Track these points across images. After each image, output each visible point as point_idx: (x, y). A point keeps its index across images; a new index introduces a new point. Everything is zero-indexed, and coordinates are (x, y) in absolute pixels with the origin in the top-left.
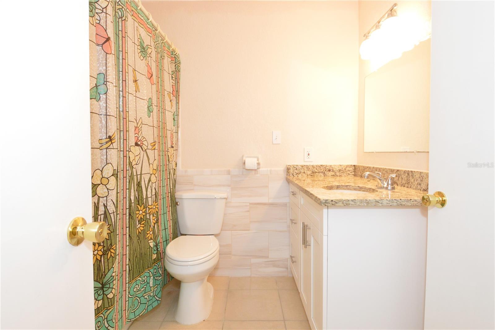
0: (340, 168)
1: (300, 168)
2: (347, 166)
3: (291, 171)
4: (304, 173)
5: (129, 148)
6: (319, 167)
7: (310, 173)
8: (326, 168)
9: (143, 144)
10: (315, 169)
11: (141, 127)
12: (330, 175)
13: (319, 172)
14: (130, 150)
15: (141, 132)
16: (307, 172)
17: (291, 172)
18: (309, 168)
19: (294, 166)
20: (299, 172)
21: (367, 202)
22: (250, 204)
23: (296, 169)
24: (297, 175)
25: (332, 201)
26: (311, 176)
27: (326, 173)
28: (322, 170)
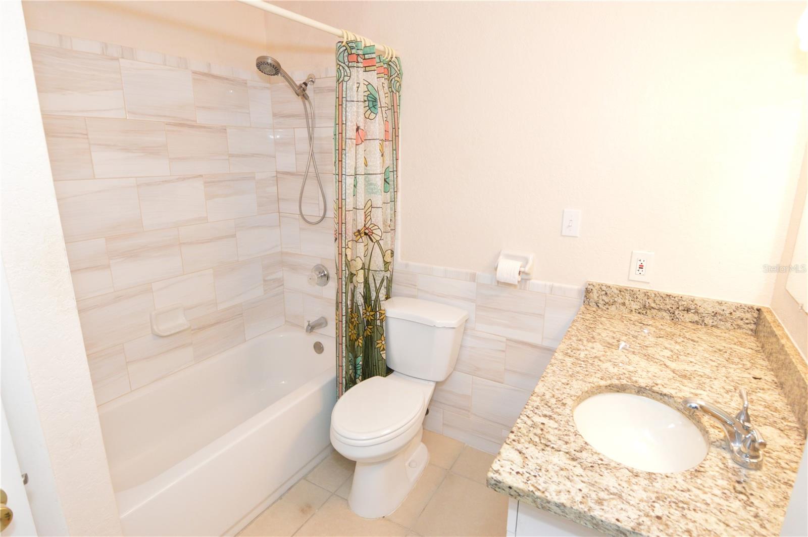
0: (718, 309)
1: (615, 294)
2: (737, 308)
3: (594, 295)
4: (624, 304)
5: (345, 243)
6: (661, 298)
7: (637, 307)
8: (680, 304)
9: (373, 233)
10: (650, 301)
11: (371, 211)
12: (688, 320)
13: (660, 310)
14: (347, 247)
15: (369, 218)
16: (630, 304)
17: (593, 299)
18: (637, 298)
19: (601, 285)
20: (612, 301)
21: (594, 521)
22: (507, 340)
23: (606, 294)
24: (607, 306)
25: (510, 488)
26: (639, 313)
27: (676, 313)
28: (668, 307)
